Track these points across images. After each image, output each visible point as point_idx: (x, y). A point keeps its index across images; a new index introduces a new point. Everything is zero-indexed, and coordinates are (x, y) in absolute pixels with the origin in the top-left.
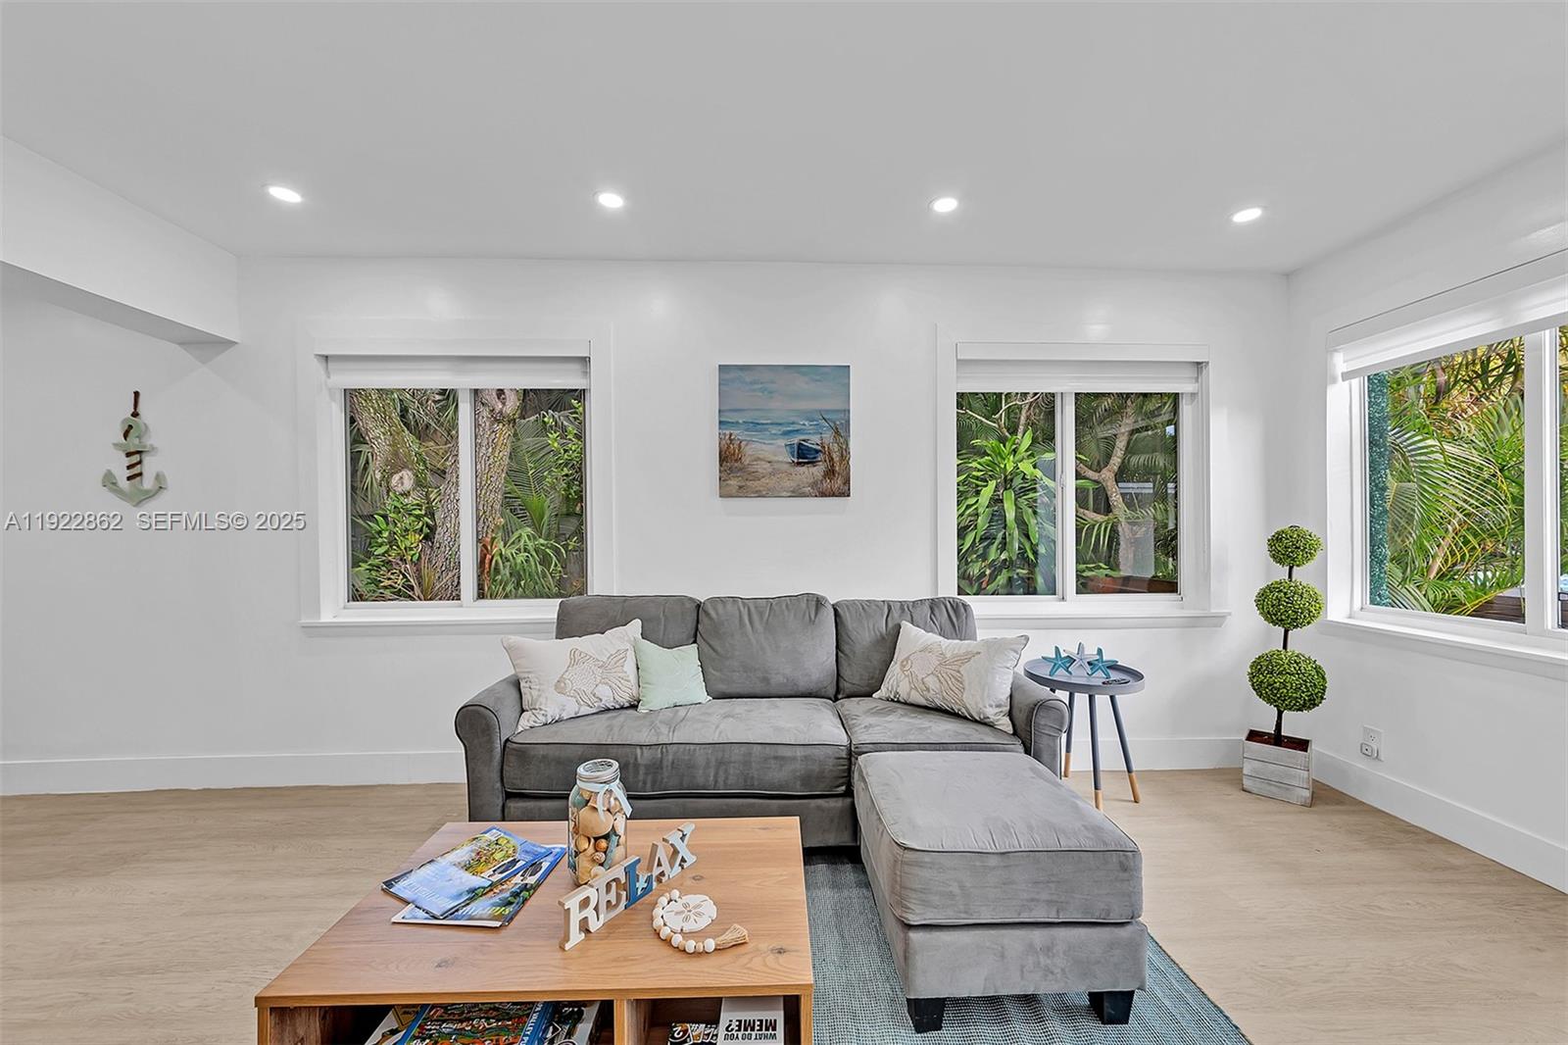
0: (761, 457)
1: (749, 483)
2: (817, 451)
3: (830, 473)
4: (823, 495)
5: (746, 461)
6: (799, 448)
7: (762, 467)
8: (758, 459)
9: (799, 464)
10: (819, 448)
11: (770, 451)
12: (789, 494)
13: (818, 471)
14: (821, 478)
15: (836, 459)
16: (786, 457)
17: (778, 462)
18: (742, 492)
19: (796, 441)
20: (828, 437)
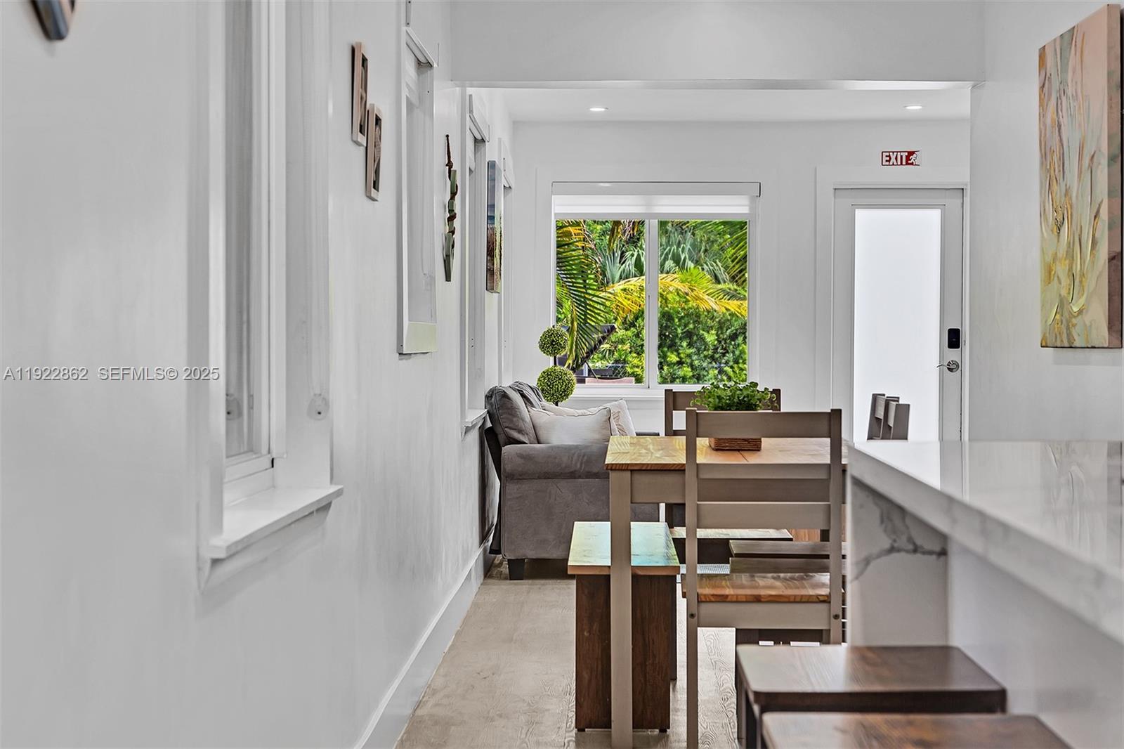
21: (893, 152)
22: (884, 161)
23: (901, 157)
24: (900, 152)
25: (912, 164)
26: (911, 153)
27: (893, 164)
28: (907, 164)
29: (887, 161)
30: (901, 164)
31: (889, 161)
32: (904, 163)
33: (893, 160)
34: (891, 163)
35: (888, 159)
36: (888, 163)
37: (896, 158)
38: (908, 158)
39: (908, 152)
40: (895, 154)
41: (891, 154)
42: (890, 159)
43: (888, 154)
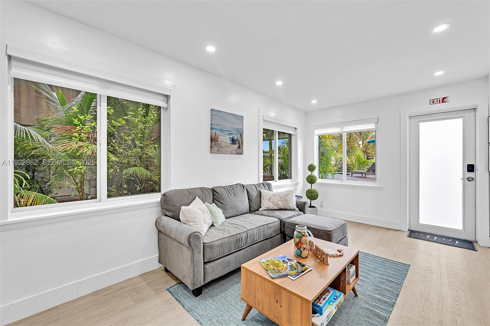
0: (223, 141)
1: (220, 149)
2: (236, 140)
3: (239, 147)
4: (237, 154)
5: (219, 142)
6: (232, 139)
7: (224, 145)
8: (222, 141)
9: (232, 144)
10: (237, 139)
11: (225, 139)
12: (229, 153)
13: (236, 146)
14: (237, 148)
15: (240, 143)
16: (229, 142)
17: (227, 143)
18: (218, 152)
19: (231, 137)
20: (239, 136)
21: (435, 99)
22: (431, 103)
23: (440, 100)
24: (439, 98)
25: (445, 102)
26: (445, 98)
27: (436, 104)
28: (443, 102)
29: (432, 103)
30: (440, 103)
31: (433, 103)
32: (441, 101)
33: (435, 101)
34: (434, 103)
35: (433, 102)
36: (433, 104)
37: (437, 101)
38: (443, 100)
39: (443, 98)
40: (436, 100)
41: (434, 100)
42: (434, 102)
43: (433, 100)
